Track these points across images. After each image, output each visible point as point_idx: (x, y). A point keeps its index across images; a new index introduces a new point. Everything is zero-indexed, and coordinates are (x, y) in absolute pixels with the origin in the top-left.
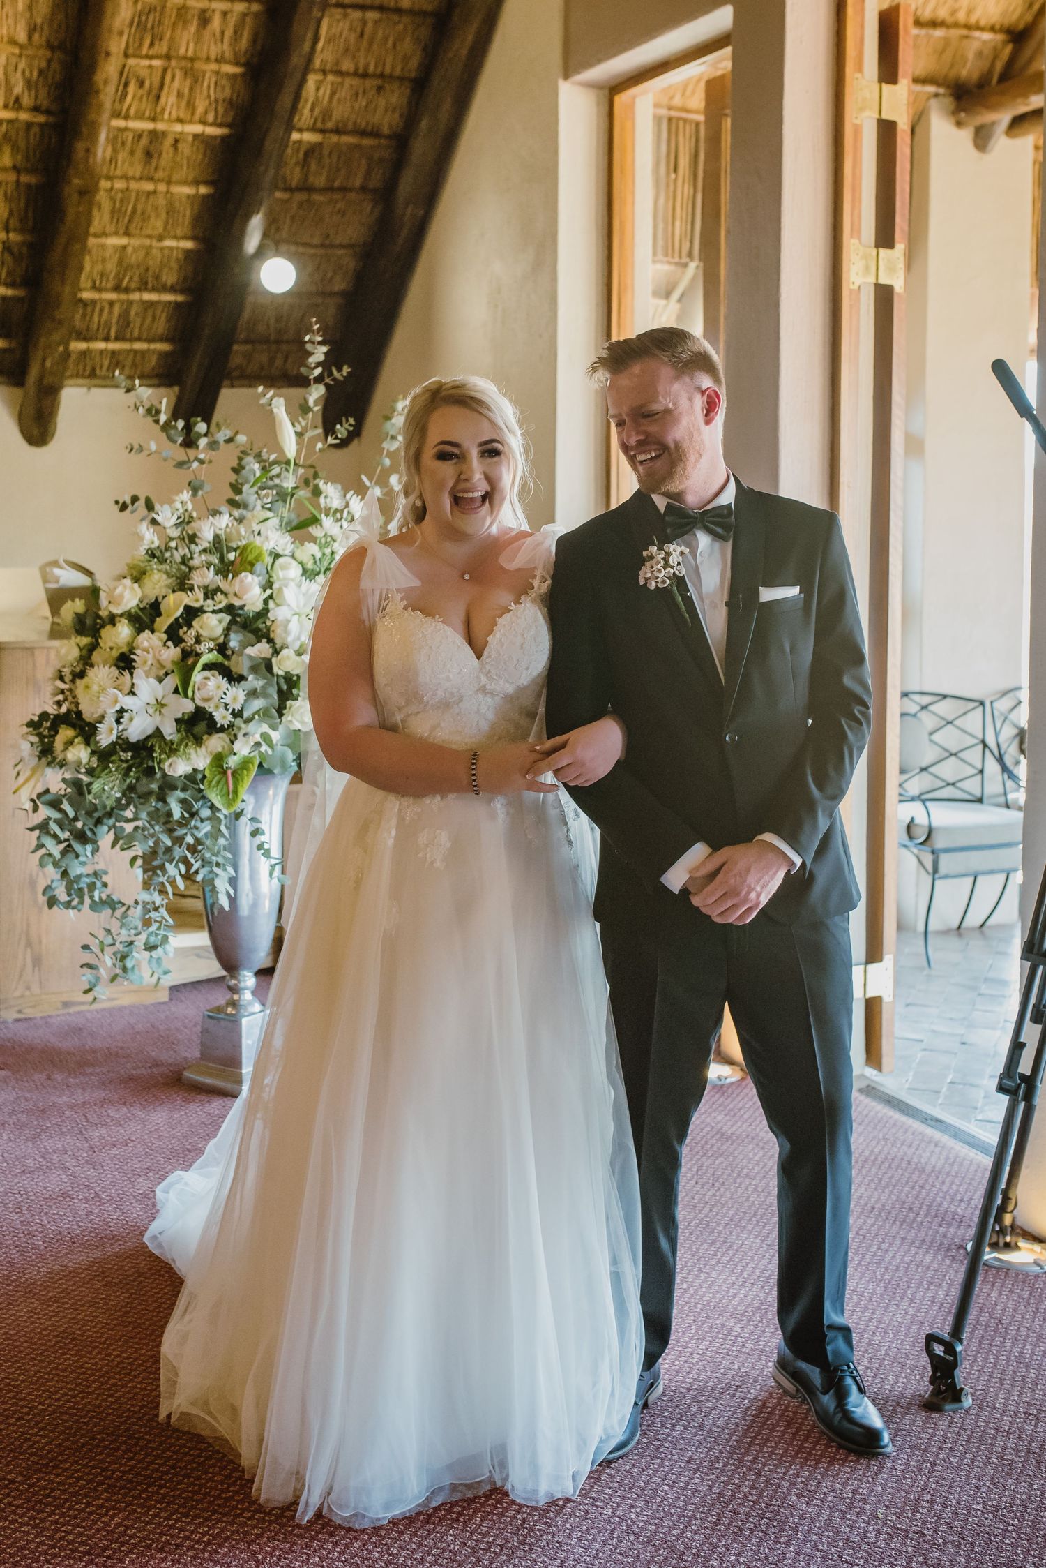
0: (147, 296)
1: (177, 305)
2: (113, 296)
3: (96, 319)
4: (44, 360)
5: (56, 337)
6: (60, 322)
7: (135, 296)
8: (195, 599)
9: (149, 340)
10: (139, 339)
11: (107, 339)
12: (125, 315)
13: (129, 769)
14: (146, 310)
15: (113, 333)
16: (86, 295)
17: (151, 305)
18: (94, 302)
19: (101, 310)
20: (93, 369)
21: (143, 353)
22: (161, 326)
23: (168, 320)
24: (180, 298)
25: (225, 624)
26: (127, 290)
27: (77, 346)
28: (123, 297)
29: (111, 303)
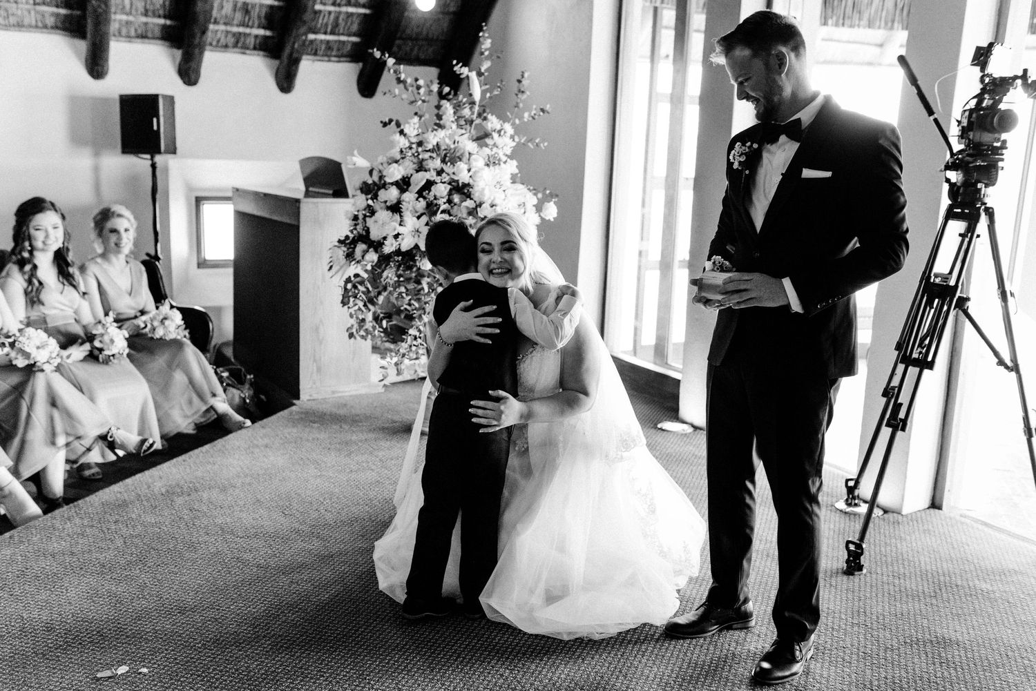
0: (351, 10)
1: (365, 15)
2: (332, 8)
3: (320, 21)
4: (294, 43)
5: (303, 30)
6: (305, 22)
7: (344, 9)
8: (431, 175)
9: (349, 35)
10: (343, 34)
11: (325, 33)
12: (337, 18)
13: (399, 266)
14: (348, 17)
15: (329, 30)
16: (318, 7)
17: (352, 14)
18: (320, 11)
19: (324, 16)
20: (316, 50)
21: (344, 42)
22: (355, 27)
23: (359, 24)
24: (367, 11)
25: (448, 190)
26: (339, 5)
27: (311, 37)
28: (337, 9)
29: (330, 13)
